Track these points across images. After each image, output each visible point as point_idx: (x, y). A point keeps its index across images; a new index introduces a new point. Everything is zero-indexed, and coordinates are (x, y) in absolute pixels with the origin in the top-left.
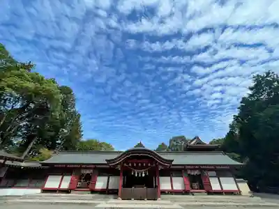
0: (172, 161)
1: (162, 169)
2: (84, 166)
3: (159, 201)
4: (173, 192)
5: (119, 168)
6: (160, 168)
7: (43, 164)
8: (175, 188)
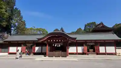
0: (76, 38)
1: (70, 43)
2: (27, 42)
3: (68, 57)
4: (77, 54)
5: (46, 42)
6: (70, 42)
7: (5, 41)
8: (78, 52)
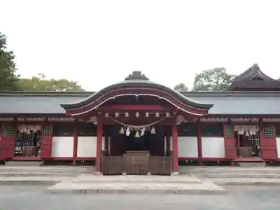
4: (200, 162)
5: (94, 120)
6: (180, 120)
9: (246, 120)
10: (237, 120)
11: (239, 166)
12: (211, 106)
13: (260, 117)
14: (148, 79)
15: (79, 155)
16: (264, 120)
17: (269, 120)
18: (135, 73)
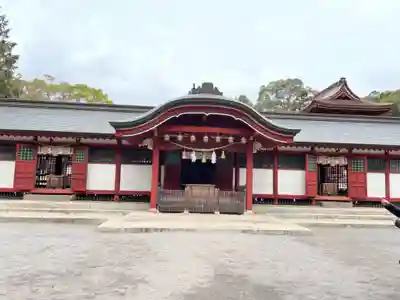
0: (295, 132)
1: (261, 152)
3: (248, 215)
4: (274, 199)
5: (148, 143)
6: (258, 147)
8: (280, 192)
9: (333, 150)
10: (322, 149)
11: (321, 205)
12: (298, 131)
13: (350, 147)
14: (221, 94)
15: (123, 188)
16: (355, 151)
17: (360, 151)
18: (204, 85)
